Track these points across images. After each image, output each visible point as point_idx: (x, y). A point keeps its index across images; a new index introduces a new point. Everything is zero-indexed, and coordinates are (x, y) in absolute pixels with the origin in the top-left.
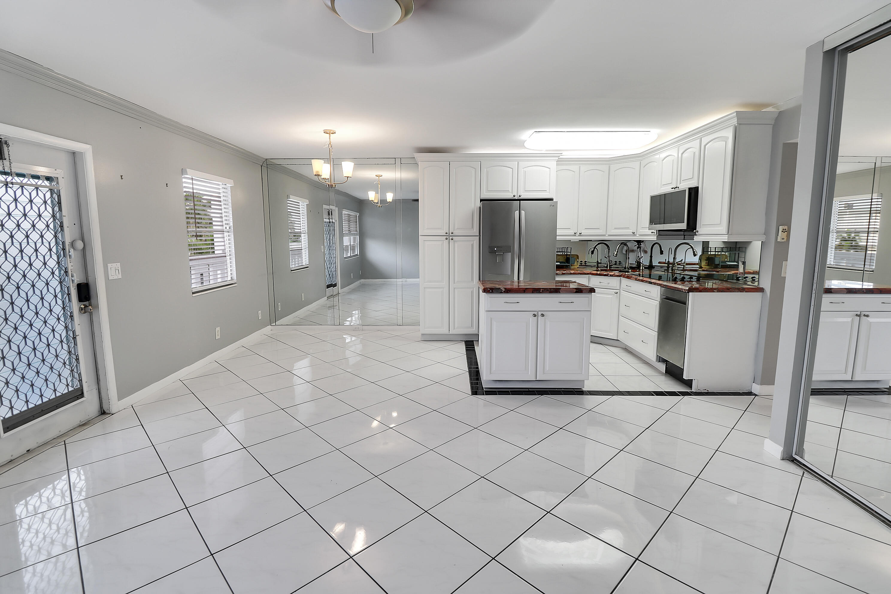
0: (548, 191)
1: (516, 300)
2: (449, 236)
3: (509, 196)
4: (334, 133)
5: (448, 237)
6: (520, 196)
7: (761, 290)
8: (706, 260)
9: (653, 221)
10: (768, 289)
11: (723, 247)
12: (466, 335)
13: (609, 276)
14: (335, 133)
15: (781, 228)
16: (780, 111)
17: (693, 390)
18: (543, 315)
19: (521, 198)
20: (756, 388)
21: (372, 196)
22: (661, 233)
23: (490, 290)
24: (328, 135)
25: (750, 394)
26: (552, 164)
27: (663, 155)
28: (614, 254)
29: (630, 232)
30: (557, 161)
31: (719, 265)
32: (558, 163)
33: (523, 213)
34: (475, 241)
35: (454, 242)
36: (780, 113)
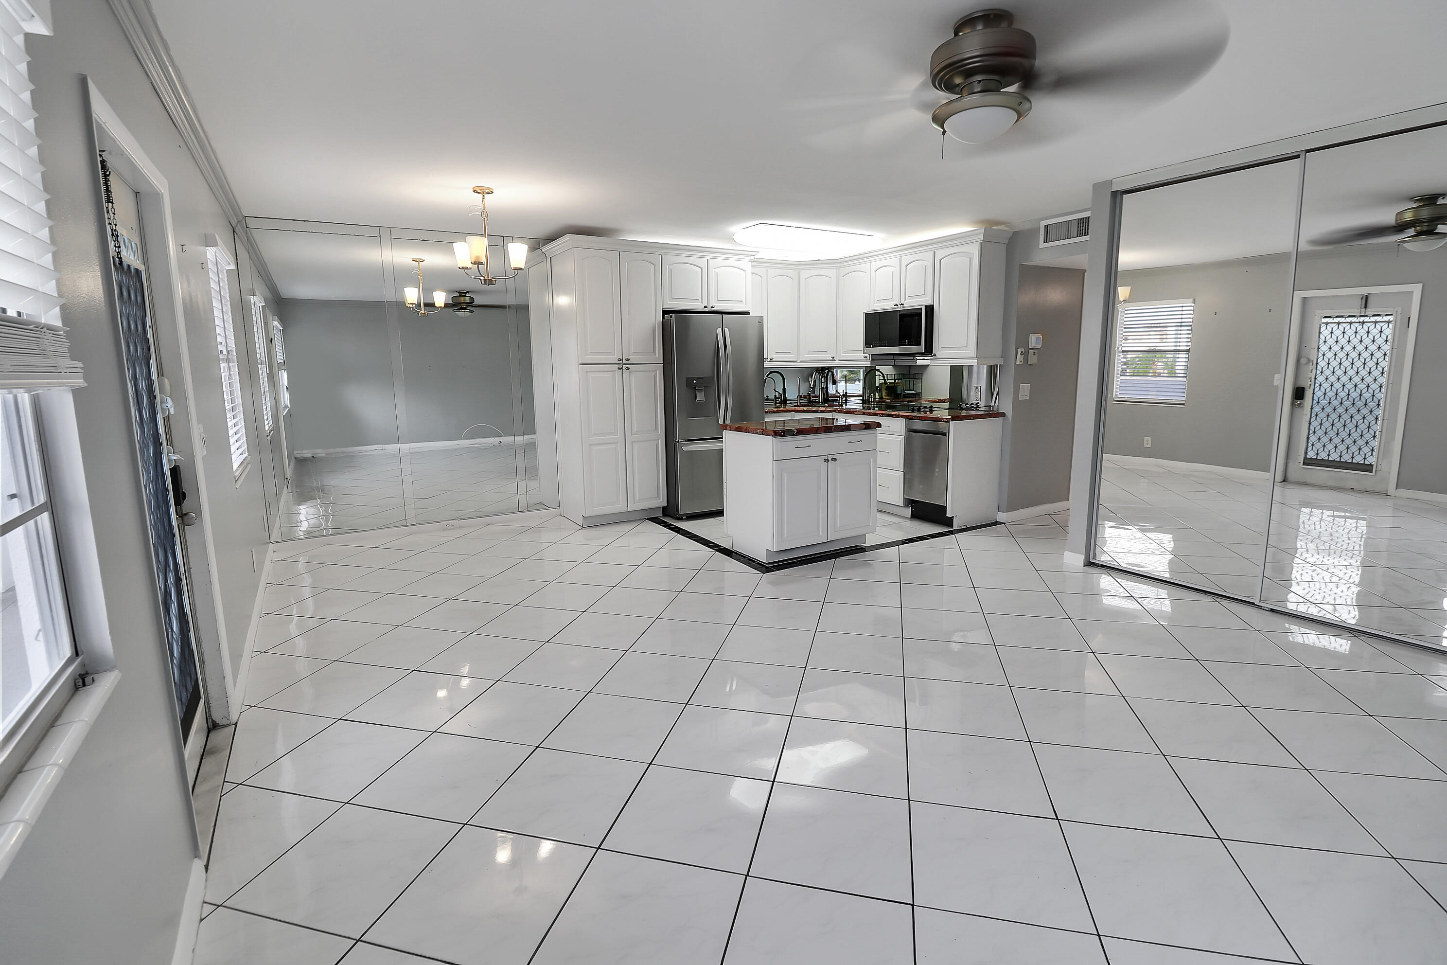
0: (744, 301)
1: (806, 443)
2: (623, 365)
3: (699, 307)
4: (490, 193)
5: (620, 365)
6: (712, 307)
7: (1003, 415)
8: (886, 390)
9: (868, 343)
10: (1009, 414)
11: (895, 374)
12: (646, 510)
13: (819, 412)
14: (493, 193)
15: (1019, 350)
16: (1015, 232)
17: (955, 527)
18: (834, 460)
19: (713, 310)
20: (1002, 517)
21: (411, 295)
22: (874, 357)
23: (782, 432)
24: (481, 195)
25: (996, 523)
26: (747, 265)
27: (875, 265)
28: (810, 385)
29: (828, 356)
30: (753, 261)
31: (900, 394)
32: (753, 264)
33: (727, 330)
34: (658, 372)
35: (630, 372)
36: (1015, 233)
